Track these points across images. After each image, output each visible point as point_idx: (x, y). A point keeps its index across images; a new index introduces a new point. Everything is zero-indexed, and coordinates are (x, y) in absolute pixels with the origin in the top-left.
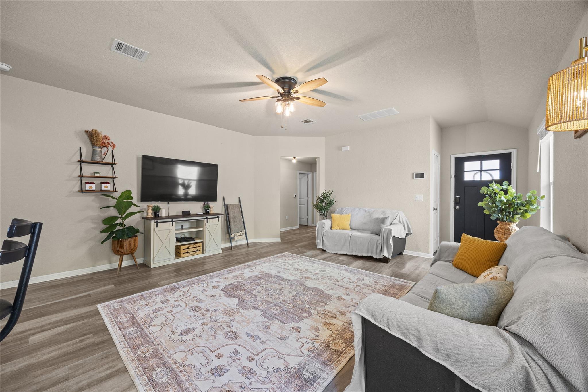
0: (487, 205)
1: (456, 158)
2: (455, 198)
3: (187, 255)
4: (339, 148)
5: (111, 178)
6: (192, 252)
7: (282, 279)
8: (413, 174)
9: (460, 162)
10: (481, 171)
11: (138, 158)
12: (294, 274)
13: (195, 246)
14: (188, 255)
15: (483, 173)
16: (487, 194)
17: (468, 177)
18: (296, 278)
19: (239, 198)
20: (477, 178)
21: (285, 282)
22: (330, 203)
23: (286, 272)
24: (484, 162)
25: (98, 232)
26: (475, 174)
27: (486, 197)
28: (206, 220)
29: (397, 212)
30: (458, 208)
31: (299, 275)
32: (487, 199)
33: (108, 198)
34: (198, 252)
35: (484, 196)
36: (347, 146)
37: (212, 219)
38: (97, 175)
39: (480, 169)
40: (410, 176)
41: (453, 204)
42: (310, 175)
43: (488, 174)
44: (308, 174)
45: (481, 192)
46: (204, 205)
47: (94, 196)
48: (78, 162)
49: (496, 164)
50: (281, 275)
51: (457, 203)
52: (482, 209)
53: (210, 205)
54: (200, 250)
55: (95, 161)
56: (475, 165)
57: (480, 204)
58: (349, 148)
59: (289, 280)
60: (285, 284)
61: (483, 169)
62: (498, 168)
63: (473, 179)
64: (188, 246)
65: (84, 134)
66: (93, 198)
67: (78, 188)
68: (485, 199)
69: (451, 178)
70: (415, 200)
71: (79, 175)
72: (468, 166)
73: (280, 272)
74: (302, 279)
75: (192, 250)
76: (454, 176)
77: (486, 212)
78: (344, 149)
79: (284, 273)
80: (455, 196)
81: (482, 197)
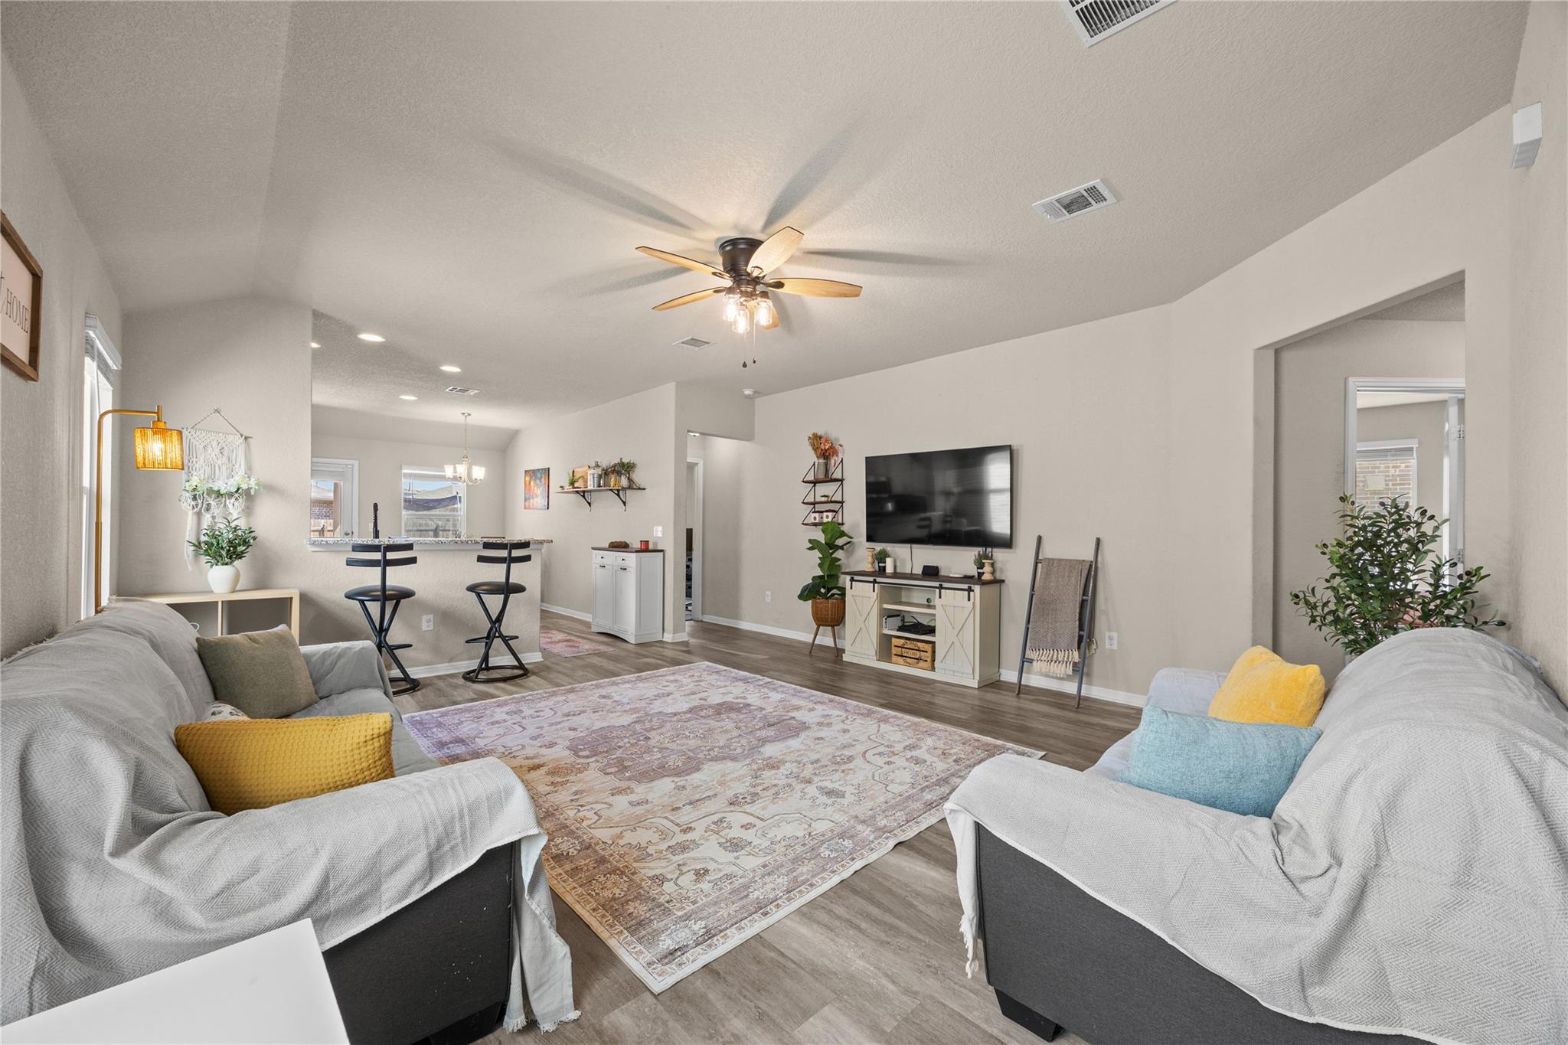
3: (900, 660)
6: (910, 658)
13: (916, 648)
14: (903, 663)
28: (937, 590)
34: (921, 664)
37: (953, 591)
38: (823, 499)
54: (926, 661)
64: (903, 641)
75: (910, 653)
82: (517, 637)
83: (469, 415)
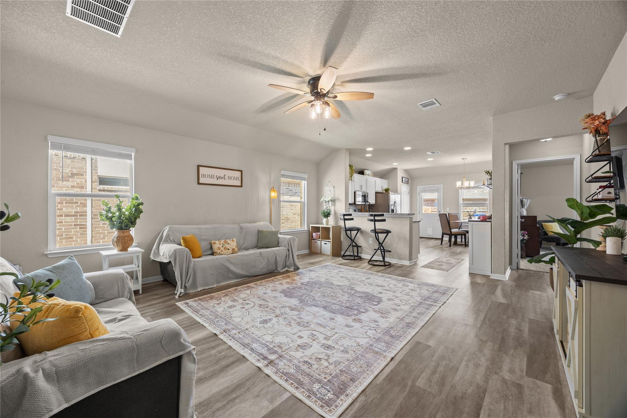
7: (325, 308)
12: (310, 316)
18: (308, 309)
21: (321, 304)
23: (322, 319)
31: (303, 315)
50: (328, 314)
59: (316, 306)
60: (321, 302)
73: (331, 318)
74: (300, 308)
79: (324, 317)
82: (390, 252)
83: (466, 159)
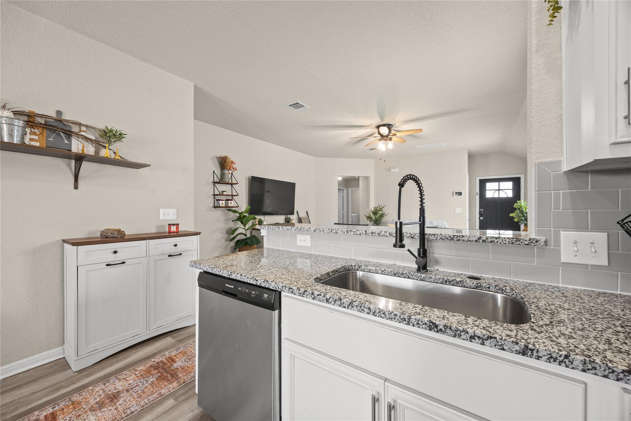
0: (517, 215)
1: (480, 180)
2: (480, 211)
4: (389, 170)
5: (230, 195)
8: (453, 193)
9: (483, 183)
10: (499, 190)
11: (246, 178)
15: (500, 191)
16: (518, 208)
17: (489, 195)
19: (307, 212)
20: (496, 195)
22: (382, 216)
24: (501, 183)
25: (223, 241)
26: (495, 192)
27: (517, 210)
29: (442, 222)
30: (482, 218)
32: (517, 211)
33: (229, 213)
35: (516, 209)
36: (396, 168)
38: (225, 193)
39: (498, 189)
40: (451, 194)
41: (478, 216)
42: (345, 191)
43: (504, 193)
44: (343, 190)
45: (514, 206)
46: (286, 218)
47: (221, 211)
48: (213, 182)
49: (510, 185)
51: (481, 215)
52: (513, 218)
53: (291, 218)
55: (226, 182)
56: (495, 185)
57: (511, 215)
58: (397, 170)
61: (500, 189)
62: (511, 188)
63: (493, 196)
65: (216, 159)
66: (221, 212)
67: (212, 205)
68: (516, 211)
69: (477, 195)
70: (455, 213)
71: (213, 194)
72: (489, 186)
76: (478, 194)
77: (515, 220)
78: (392, 170)
80: (480, 209)
81: (513, 210)
